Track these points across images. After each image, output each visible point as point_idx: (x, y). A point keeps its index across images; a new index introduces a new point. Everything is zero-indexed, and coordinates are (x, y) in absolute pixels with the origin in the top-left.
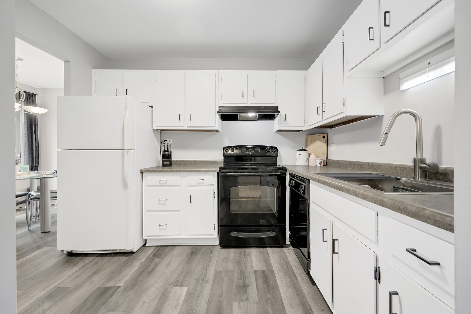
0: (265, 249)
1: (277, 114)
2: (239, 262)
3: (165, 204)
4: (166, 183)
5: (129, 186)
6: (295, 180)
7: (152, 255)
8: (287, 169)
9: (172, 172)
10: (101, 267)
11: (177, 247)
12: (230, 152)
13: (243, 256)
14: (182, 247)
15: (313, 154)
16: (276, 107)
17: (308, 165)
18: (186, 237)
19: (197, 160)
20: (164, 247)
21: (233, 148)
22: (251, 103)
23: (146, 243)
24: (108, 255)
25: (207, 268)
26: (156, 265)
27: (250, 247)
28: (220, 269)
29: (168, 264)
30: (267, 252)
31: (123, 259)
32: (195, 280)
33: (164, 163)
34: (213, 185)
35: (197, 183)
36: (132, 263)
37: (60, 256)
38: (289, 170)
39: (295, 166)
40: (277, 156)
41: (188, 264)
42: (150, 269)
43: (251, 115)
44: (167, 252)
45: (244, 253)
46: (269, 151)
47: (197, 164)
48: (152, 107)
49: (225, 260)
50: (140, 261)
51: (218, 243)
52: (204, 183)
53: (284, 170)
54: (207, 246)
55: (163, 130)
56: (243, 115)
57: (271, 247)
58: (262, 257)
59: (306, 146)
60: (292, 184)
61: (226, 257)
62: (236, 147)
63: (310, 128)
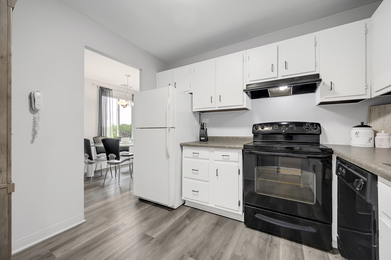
0: (298, 246)
1: (319, 83)
2: (262, 252)
3: (197, 174)
4: (198, 156)
5: (170, 157)
6: (347, 167)
7: (186, 215)
8: (333, 151)
9: (202, 147)
10: (151, 215)
11: (207, 213)
12: (260, 129)
13: (268, 244)
14: (211, 214)
15: (383, 132)
16: (318, 75)
17: (373, 146)
18: (213, 206)
19: (229, 137)
20: (197, 210)
21: (263, 125)
22: (282, 76)
23: (185, 203)
24: (159, 206)
25: (226, 246)
26: (185, 226)
27: (280, 236)
28: (239, 254)
29: (194, 229)
30: (302, 250)
31: (166, 212)
32: (210, 257)
33: (201, 139)
34: (238, 162)
35: (223, 159)
36: (170, 218)
37: (135, 199)
38: (336, 153)
39: (349, 147)
40: (320, 134)
41: (209, 235)
42: (179, 229)
43: (283, 88)
44: (197, 215)
45: (271, 241)
46: (308, 128)
47: (229, 140)
48: (191, 94)
49: (247, 243)
50: (176, 218)
51: (243, 220)
52: (229, 159)
53: (328, 152)
54: (232, 220)
55: (202, 112)
56: (274, 90)
57: (309, 245)
58: (294, 256)
59: (370, 120)
60: (342, 172)
61: (249, 239)
62: (267, 124)
63: (375, 95)
